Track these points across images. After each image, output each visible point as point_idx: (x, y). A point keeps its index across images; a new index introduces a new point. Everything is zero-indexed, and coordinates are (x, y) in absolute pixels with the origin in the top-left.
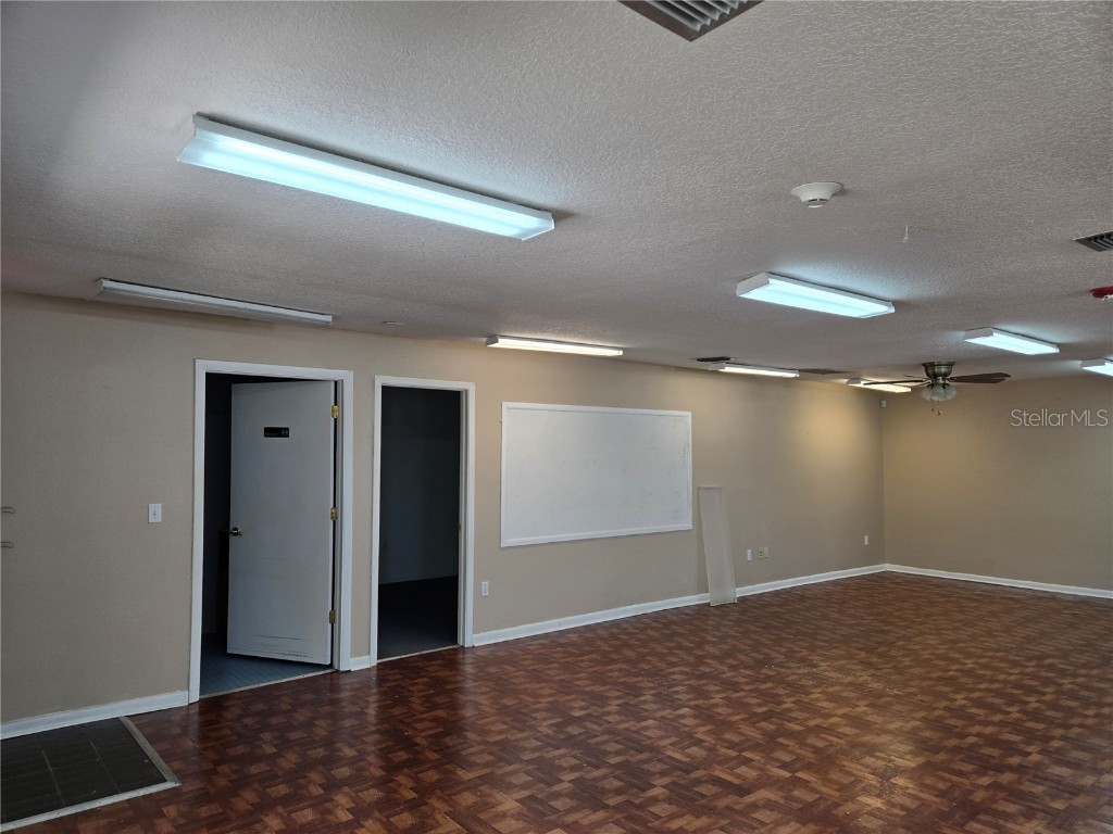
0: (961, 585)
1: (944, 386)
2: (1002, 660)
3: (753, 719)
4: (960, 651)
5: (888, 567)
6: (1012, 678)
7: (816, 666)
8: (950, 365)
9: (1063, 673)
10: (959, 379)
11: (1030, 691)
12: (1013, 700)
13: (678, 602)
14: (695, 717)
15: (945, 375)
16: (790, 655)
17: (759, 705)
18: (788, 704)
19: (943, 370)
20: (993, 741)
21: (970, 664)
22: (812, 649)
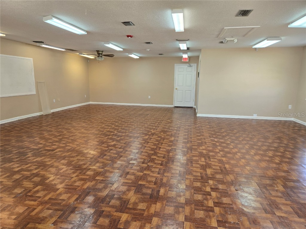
0: (106, 105)
1: (101, 57)
2: (112, 118)
3: (56, 137)
4: (104, 117)
5: (91, 103)
6: (113, 120)
7: (72, 124)
8: (102, 51)
9: (123, 118)
10: (105, 55)
11: (117, 122)
12: (113, 124)
13: (32, 115)
14: (40, 139)
15: (101, 54)
16: (66, 123)
17: (57, 134)
18: (65, 132)
19: (101, 53)
20: (108, 131)
21: (106, 119)
22: (71, 121)
